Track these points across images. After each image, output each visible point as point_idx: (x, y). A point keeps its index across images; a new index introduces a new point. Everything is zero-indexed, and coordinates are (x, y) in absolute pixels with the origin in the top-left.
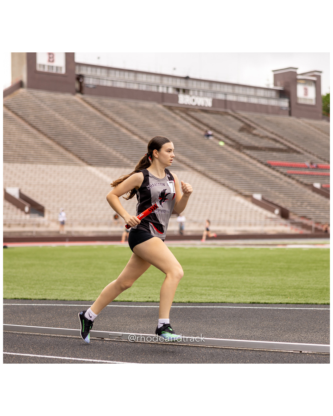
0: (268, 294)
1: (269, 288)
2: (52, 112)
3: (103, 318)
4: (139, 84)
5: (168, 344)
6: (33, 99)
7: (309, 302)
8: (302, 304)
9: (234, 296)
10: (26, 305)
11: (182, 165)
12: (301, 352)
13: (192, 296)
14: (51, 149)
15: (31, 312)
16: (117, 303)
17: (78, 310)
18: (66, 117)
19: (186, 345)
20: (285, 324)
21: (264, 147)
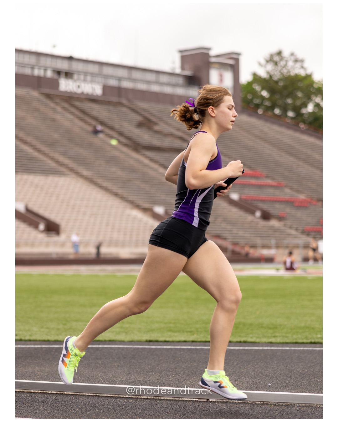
0: (170, 330)
1: (170, 323)
5: (37, 392)
9: (126, 333)
11: (63, 170)
12: (208, 400)
20: (189, 367)
21: (168, 147)
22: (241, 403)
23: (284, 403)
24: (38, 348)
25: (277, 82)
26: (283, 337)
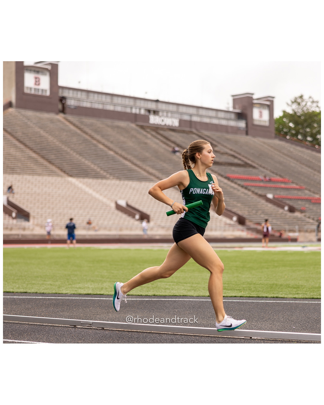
2: (37, 129)
3: (77, 309)
4: (115, 105)
5: (133, 331)
6: (21, 118)
7: (260, 296)
8: (254, 297)
9: (195, 290)
10: (8, 297)
11: (152, 177)
12: (251, 338)
13: (157, 290)
14: (36, 162)
15: (12, 303)
16: (90, 296)
17: (55, 301)
18: (49, 133)
19: (149, 332)
20: (238, 315)
21: (224, 162)
22: (274, 340)
23: (304, 340)
24: (134, 300)
25: (299, 117)
26: (304, 294)
